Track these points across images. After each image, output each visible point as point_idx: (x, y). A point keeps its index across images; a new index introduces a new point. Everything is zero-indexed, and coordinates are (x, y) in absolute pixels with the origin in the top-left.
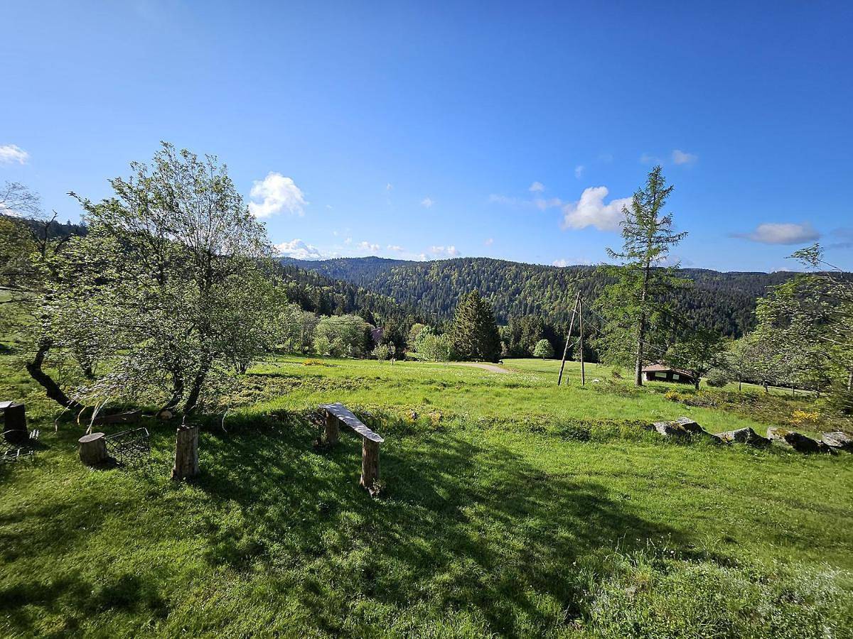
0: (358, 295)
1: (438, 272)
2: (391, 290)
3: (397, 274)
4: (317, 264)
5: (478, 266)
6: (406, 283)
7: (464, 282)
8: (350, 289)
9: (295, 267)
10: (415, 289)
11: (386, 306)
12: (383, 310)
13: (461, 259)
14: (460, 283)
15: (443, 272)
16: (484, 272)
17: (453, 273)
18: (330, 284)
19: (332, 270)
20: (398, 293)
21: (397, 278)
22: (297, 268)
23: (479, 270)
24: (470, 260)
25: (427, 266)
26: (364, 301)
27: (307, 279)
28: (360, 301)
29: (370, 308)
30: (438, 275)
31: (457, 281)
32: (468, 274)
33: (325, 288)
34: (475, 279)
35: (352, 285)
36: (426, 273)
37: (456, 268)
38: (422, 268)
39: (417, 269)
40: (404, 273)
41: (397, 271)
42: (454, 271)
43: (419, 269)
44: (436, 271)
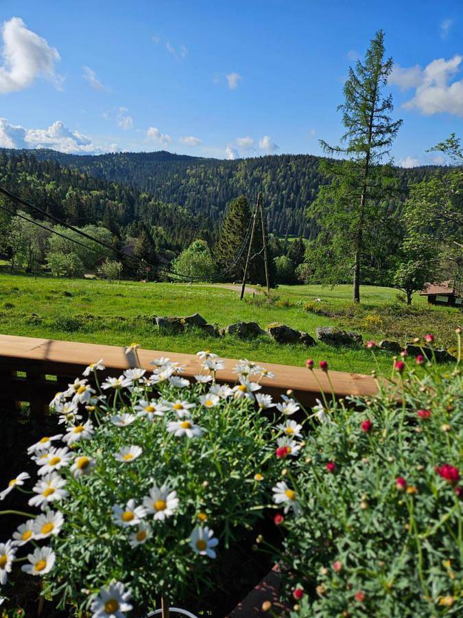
0: (139, 204)
1: (246, 174)
2: (186, 197)
3: (194, 176)
4: (89, 159)
5: (297, 166)
6: (205, 189)
7: (278, 187)
8: (128, 195)
9: (54, 163)
10: (216, 197)
11: (175, 218)
12: (170, 223)
13: (276, 156)
14: (273, 189)
15: (252, 174)
16: (304, 174)
17: (265, 175)
18: (102, 187)
19: (109, 169)
20: (194, 202)
21: (192, 181)
22: (58, 165)
23: (298, 171)
24: (287, 158)
25: (232, 166)
26: (146, 211)
27: (70, 179)
28: (142, 211)
29: (154, 219)
30: (245, 178)
31: (269, 187)
32: (284, 177)
33: (95, 193)
34: (293, 184)
35: (132, 191)
36: (231, 176)
37: (269, 168)
38: (225, 169)
39: (219, 170)
40: (202, 174)
41: (194, 172)
42: (266, 172)
43: (222, 169)
44: (243, 172)
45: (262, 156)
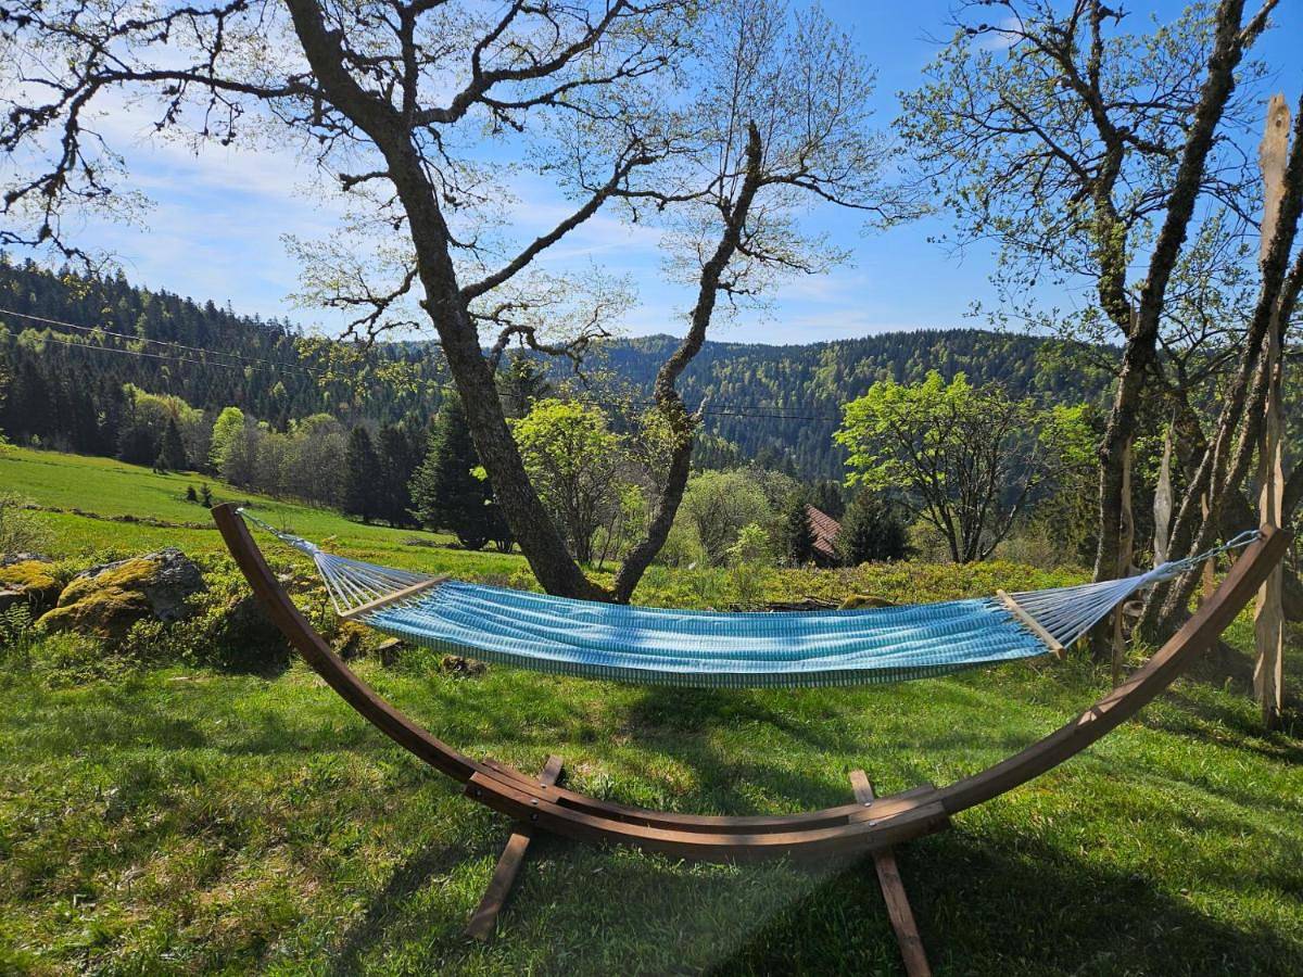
1: (840, 372)
3: (729, 379)
5: (951, 354)
21: (726, 388)
24: (927, 338)
25: (807, 356)
30: (839, 379)
36: (807, 376)
37: (889, 359)
38: (792, 363)
39: (781, 365)
40: (747, 375)
41: (728, 371)
42: (884, 366)
43: (787, 364)
44: (833, 368)
45: (873, 336)
